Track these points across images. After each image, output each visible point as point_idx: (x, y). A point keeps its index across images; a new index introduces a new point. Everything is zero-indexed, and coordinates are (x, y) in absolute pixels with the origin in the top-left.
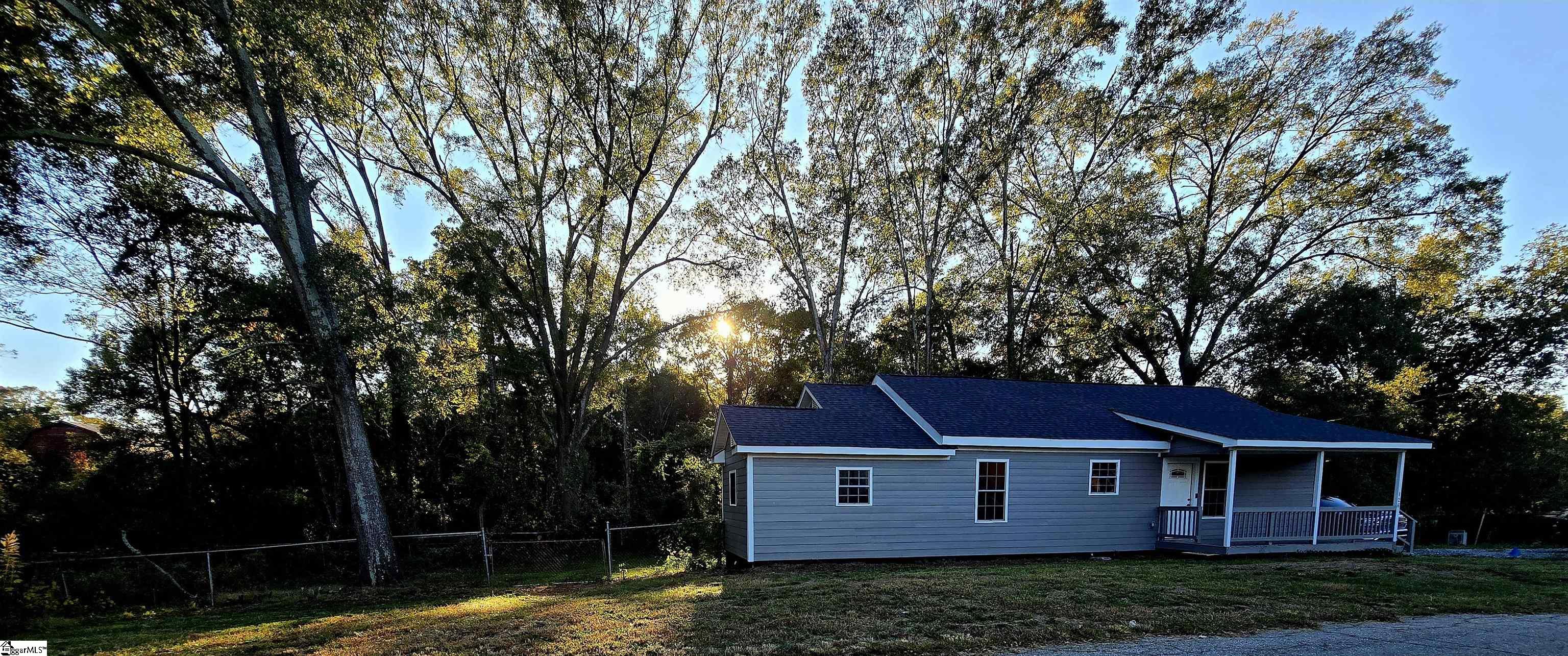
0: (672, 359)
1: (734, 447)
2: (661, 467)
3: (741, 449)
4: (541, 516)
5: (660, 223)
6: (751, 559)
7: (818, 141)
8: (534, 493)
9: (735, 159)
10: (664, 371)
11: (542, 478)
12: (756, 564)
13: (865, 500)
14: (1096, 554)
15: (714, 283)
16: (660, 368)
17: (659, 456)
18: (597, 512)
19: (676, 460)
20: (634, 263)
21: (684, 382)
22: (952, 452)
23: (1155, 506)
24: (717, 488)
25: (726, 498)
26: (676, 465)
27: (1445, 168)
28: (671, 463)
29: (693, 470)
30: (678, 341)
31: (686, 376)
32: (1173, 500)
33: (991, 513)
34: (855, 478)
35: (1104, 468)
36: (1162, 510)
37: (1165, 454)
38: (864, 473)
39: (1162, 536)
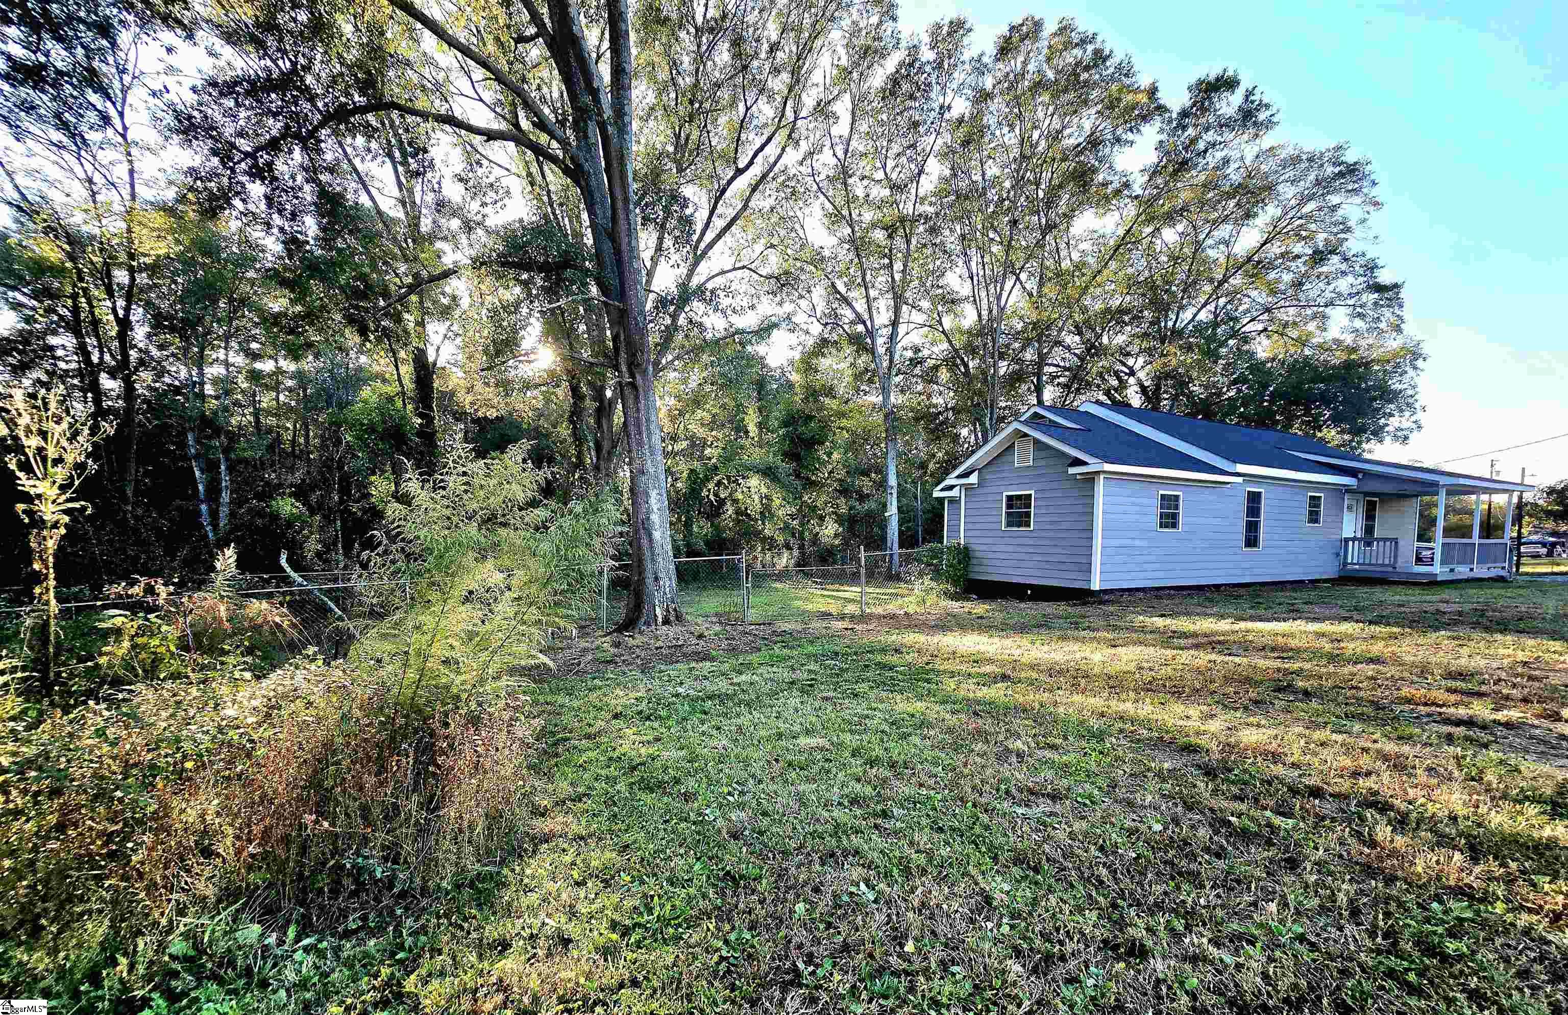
22: (1239, 480)
23: (1339, 537)
32: (1348, 532)
33: (1252, 541)
34: (1170, 502)
35: (1315, 501)
36: (1347, 540)
37: (1348, 490)
38: (1177, 498)
39: (1345, 564)
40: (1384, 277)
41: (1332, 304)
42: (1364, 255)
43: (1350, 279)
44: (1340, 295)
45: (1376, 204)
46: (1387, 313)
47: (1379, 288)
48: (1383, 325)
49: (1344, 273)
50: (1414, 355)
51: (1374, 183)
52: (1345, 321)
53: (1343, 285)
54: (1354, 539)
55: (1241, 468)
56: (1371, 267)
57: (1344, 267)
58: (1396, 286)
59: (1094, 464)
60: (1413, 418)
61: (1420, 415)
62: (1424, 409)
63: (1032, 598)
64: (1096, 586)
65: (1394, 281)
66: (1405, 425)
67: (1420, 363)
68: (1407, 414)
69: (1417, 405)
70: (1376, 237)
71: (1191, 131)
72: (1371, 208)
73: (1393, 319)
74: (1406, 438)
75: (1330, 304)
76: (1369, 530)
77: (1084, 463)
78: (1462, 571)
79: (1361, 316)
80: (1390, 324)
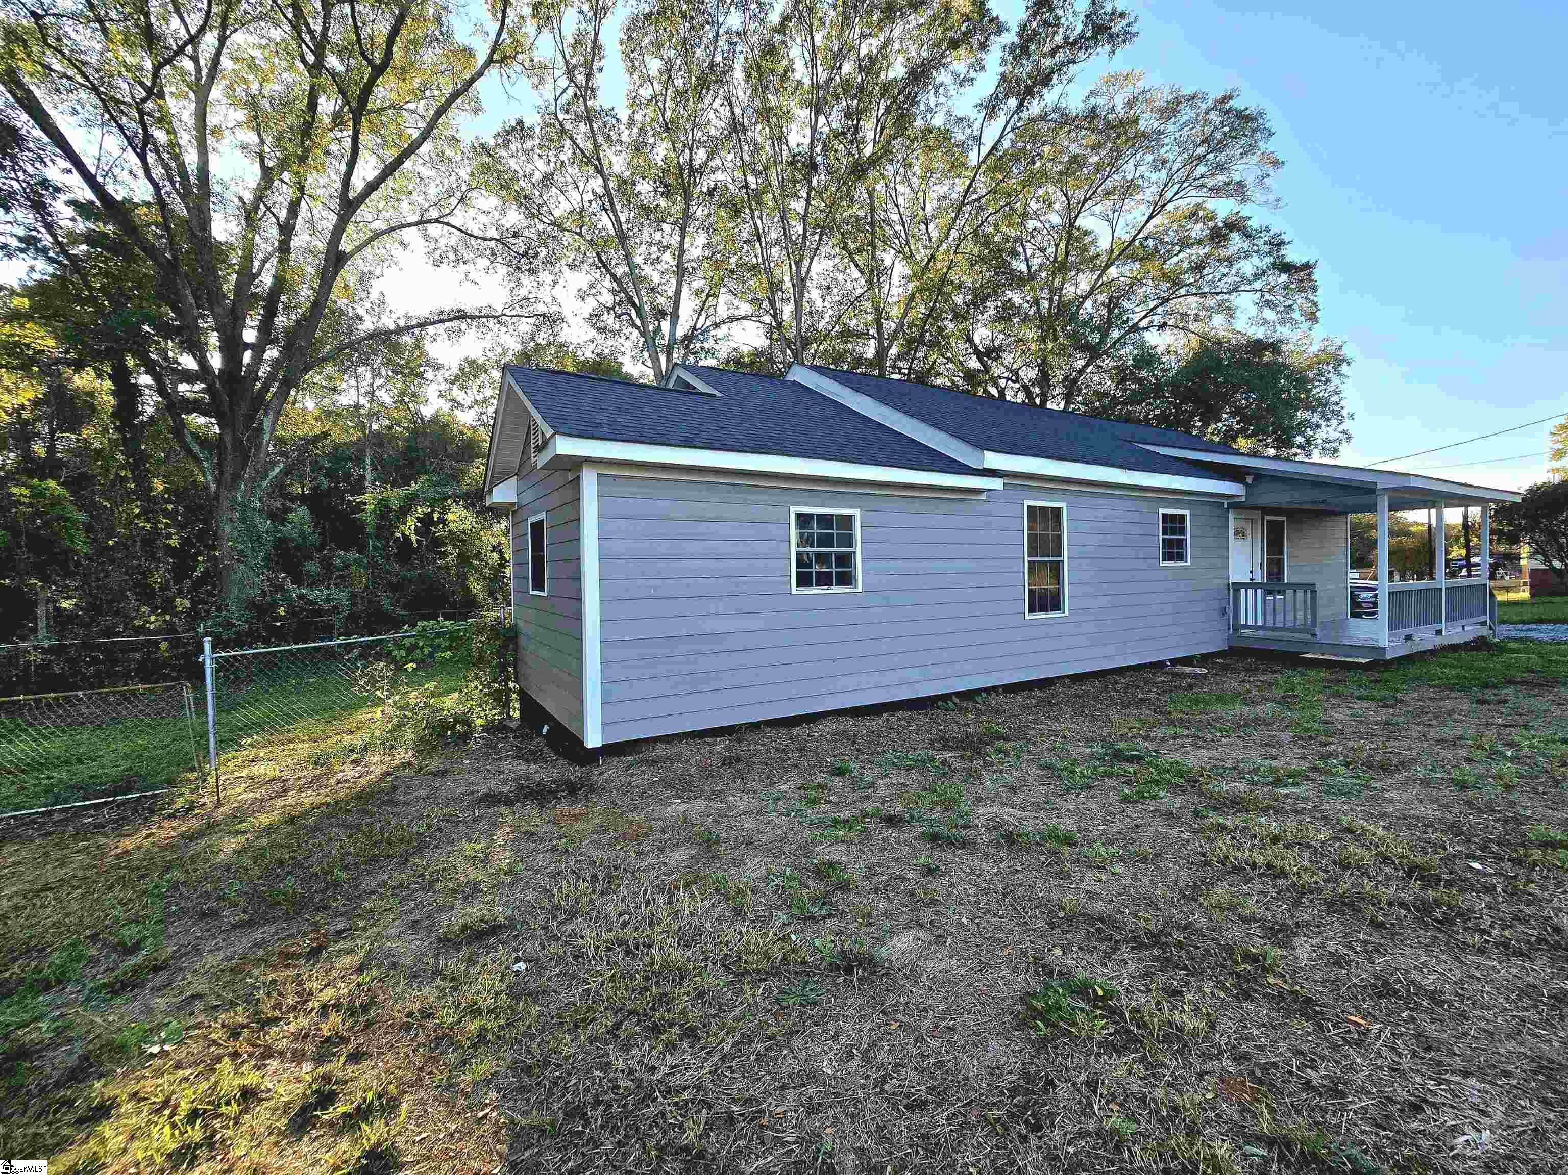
0: (445, 407)
1: (546, 443)
2: (409, 527)
3: (566, 446)
4: (168, 607)
5: (408, 164)
6: (593, 739)
7: (639, 126)
8: (157, 567)
9: (527, 124)
10: (435, 420)
11: (174, 542)
12: (610, 750)
13: (846, 579)
14: (1175, 662)
15: (499, 277)
16: (429, 415)
17: (405, 511)
18: (286, 599)
19: (436, 516)
20: (364, 213)
21: (461, 433)
22: (996, 484)
23: (1221, 583)
24: (502, 558)
25: (520, 577)
26: (435, 524)
27: (1267, 248)
28: (426, 521)
29: (464, 532)
30: (453, 383)
31: (464, 426)
32: (1237, 576)
33: (1045, 600)
35: (1174, 524)
37: (1235, 505)
39: (1235, 627)
40: (1293, 255)
41: (1236, 290)
42: (1267, 228)
43: (1255, 260)
44: (1244, 279)
45: (1276, 164)
46: (1300, 300)
47: (1286, 267)
48: (1296, 315)
49: (1247, 253)
50: (1338, 360)
51: (1270, 135)
52: (1253, 311)
53: (1247, 267)
54: (1252, 585)
55: (993, 460)
56: (1278, 244)
57: (1246, 246)
58: (1307, 266)
60: (1341, 428)
61: (1347, 425)
62: (1352, 417)
65: (1304, 260)
66: (1334, 435)
67: (1344, 368)
68: (1334, 423)
69: (1344, 413)
70: (1278, 200)
72: (1271, 170)
73: (1307, 306)
74: (1336, 451)
75: (1235, 289)
76: (1275, 568)
77: (546, 441)
79: (1269, 304)
80: (1304, 314)
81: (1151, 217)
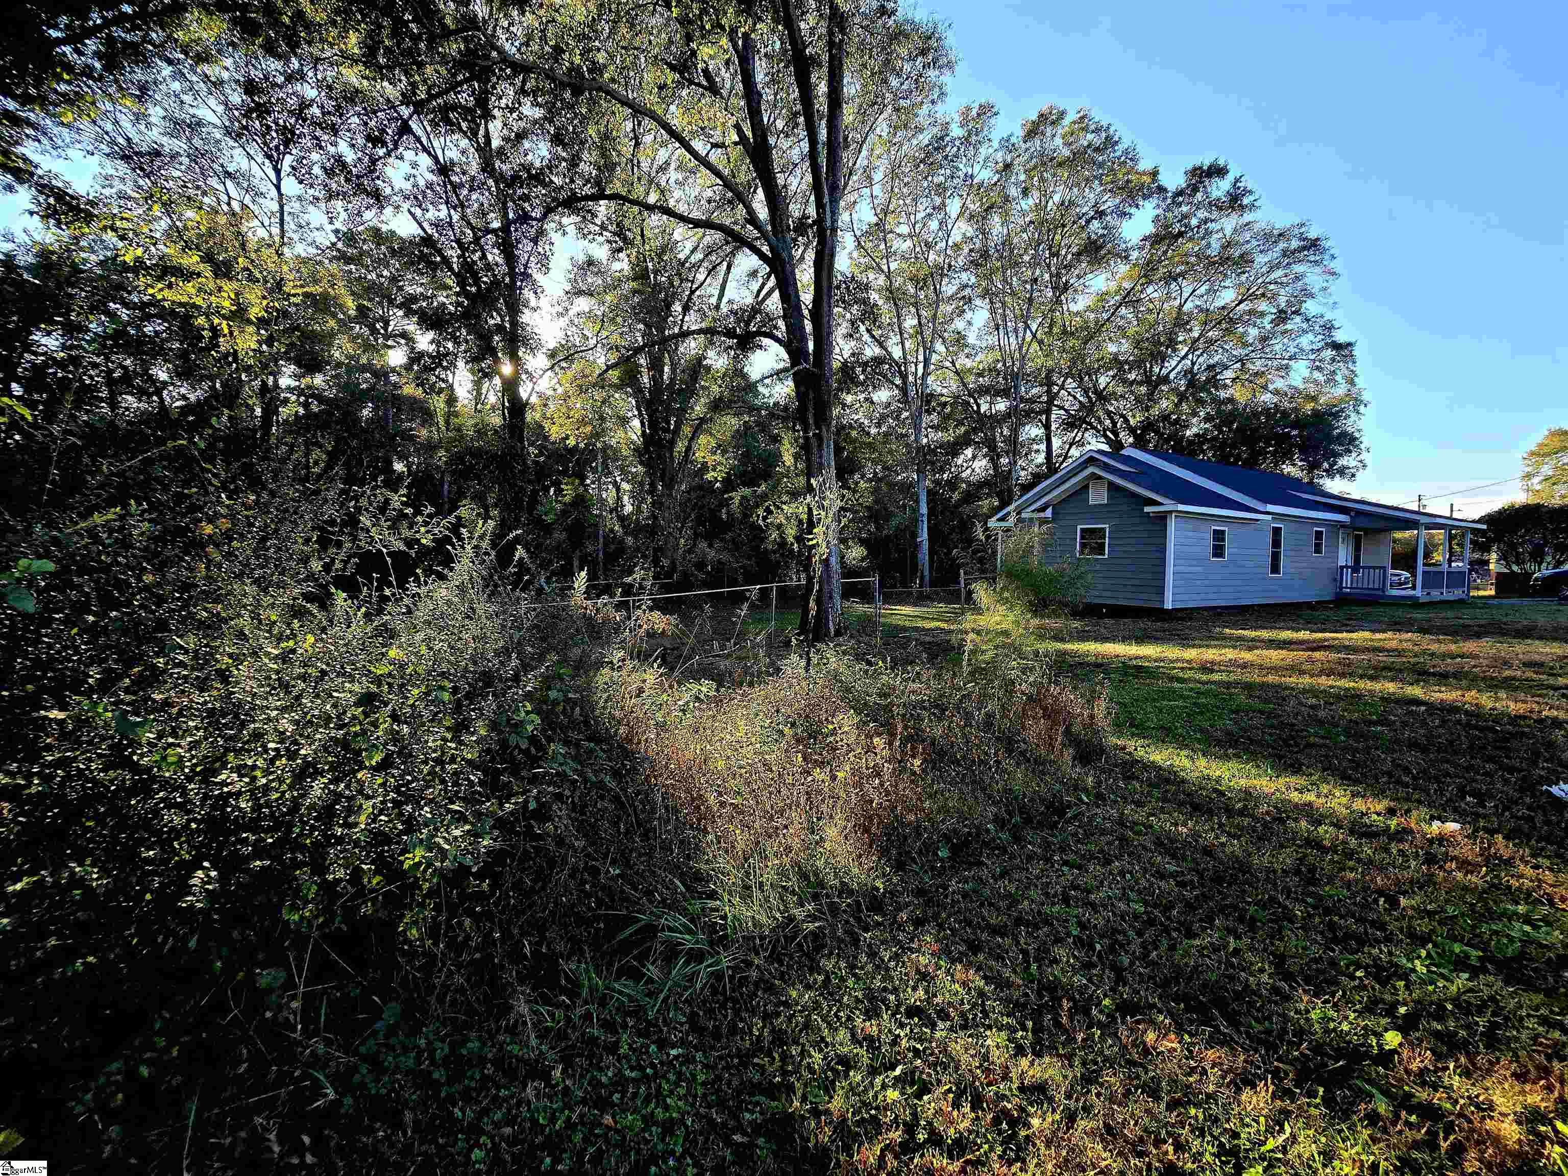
13: (1222, 555)
14: (1317, 602)
27: (1320, 330)
32: (1342, 562)
33: (1275, 569)
34: (1219, 536)
35: (1319, 535)
36: (1342, 567)
37: (1343, 525)
38: (1223, 532)
39: (1341, 588)
40: (1340, 337)
41: (1295, 358)
42: (1322, 316)
43: (1310, 336)
44: (1302, 350)
45: (1334, 274)
46: (1342, 367)
47: (1337, 346)
49: (1305, 332)
50: (1357, 401)
51: (1333, 257)
52: (1306, 373)
53: (1305, 341)
54: (1347, 567)
55: (1271, 508)
56: (1329, 328)
58: (1350, 344)
59: (1168, 505)
60: (1359, 458)
61: (1363, 455)
62: (1366, 449)
63: (1107, 616)
64: (1168, 605)
65: (1347, 340)
66: (1354, 464)
68: (1355, 454)
69: (1362, 447)
70: (1334, 303)
71: (1185, 209)
72: (1330, 278)
73: (1347, 373)
74: (1353, 475)
75: (1293, 357)
76: (1357, 559)
77: (1160, 504)
78: (1436, 595)
79: (1318, 368)
80: (1345, 377)
81: (1241, 302)
